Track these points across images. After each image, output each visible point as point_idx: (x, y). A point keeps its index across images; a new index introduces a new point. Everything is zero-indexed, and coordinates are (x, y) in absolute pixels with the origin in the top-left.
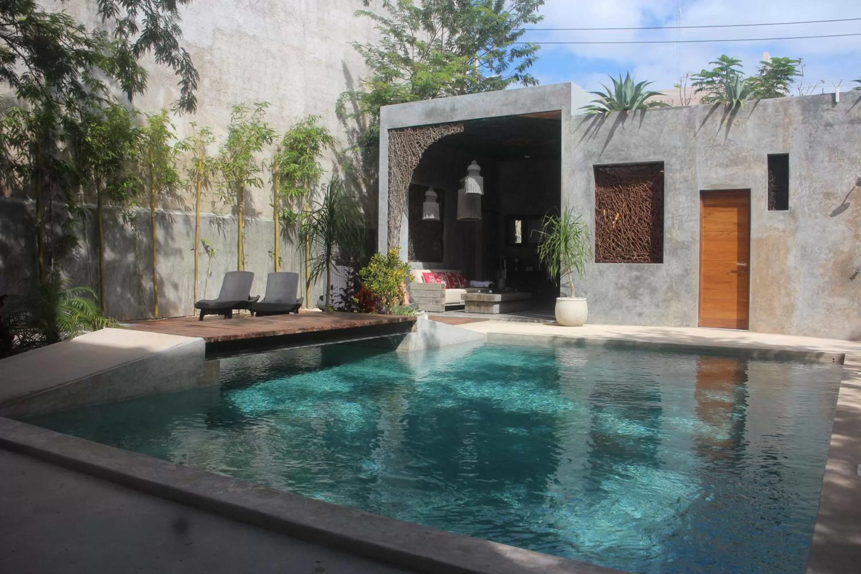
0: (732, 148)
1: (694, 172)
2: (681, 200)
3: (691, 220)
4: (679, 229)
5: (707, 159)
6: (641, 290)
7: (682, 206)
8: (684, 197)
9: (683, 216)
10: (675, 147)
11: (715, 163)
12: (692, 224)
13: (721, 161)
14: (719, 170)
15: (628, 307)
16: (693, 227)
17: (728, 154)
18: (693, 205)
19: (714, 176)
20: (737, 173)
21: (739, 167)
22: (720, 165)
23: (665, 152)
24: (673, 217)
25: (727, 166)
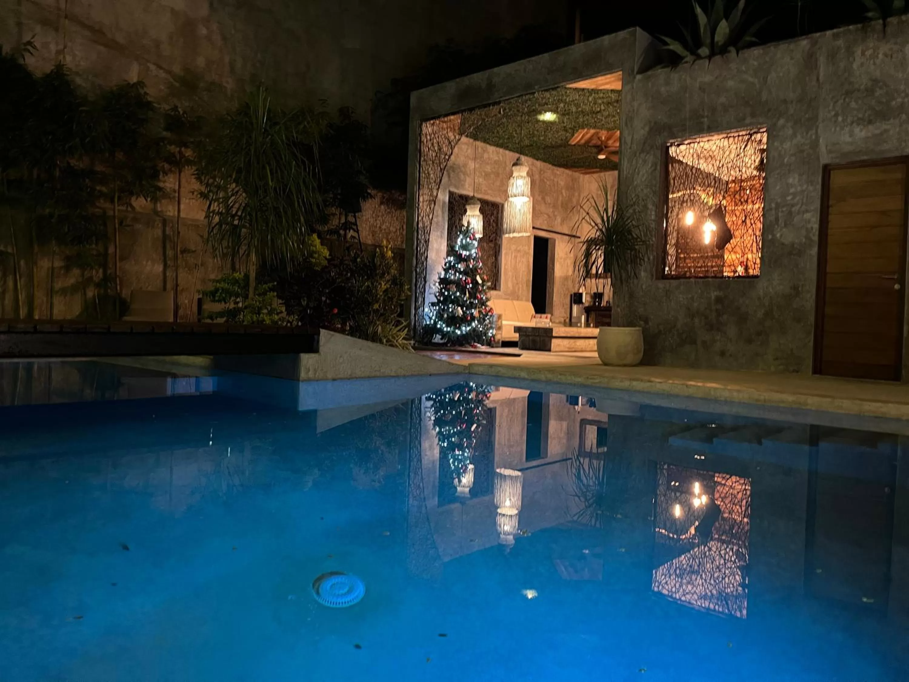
0: (878, 93)
1: (814, 137)
2: (791, 181)
3: (807, 211)
4: (786, 225)
5: (836, 115)
6: (725, 317)
7: (792, 190)
8: (796, 176)
9: (793, 206)
10: (785, 101)
11: (849, 120)
12: (807, 216)
13: (860, 116)
14: (857, 130)
15: (704, 342)
16: (809, 221)
17: (873, 102)
18: (811, 188)
19: (848, 139)
20: (886, 131)
21: (892, 121)
22: (860, 121)
23: (769, 110)
24: (777, 208)
25: (870, 122)
